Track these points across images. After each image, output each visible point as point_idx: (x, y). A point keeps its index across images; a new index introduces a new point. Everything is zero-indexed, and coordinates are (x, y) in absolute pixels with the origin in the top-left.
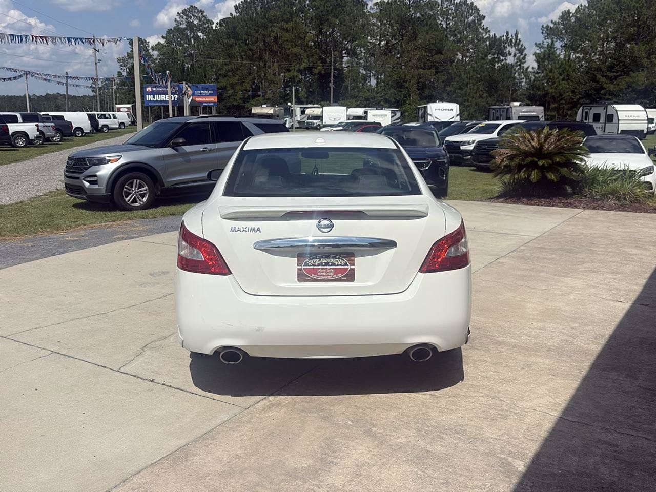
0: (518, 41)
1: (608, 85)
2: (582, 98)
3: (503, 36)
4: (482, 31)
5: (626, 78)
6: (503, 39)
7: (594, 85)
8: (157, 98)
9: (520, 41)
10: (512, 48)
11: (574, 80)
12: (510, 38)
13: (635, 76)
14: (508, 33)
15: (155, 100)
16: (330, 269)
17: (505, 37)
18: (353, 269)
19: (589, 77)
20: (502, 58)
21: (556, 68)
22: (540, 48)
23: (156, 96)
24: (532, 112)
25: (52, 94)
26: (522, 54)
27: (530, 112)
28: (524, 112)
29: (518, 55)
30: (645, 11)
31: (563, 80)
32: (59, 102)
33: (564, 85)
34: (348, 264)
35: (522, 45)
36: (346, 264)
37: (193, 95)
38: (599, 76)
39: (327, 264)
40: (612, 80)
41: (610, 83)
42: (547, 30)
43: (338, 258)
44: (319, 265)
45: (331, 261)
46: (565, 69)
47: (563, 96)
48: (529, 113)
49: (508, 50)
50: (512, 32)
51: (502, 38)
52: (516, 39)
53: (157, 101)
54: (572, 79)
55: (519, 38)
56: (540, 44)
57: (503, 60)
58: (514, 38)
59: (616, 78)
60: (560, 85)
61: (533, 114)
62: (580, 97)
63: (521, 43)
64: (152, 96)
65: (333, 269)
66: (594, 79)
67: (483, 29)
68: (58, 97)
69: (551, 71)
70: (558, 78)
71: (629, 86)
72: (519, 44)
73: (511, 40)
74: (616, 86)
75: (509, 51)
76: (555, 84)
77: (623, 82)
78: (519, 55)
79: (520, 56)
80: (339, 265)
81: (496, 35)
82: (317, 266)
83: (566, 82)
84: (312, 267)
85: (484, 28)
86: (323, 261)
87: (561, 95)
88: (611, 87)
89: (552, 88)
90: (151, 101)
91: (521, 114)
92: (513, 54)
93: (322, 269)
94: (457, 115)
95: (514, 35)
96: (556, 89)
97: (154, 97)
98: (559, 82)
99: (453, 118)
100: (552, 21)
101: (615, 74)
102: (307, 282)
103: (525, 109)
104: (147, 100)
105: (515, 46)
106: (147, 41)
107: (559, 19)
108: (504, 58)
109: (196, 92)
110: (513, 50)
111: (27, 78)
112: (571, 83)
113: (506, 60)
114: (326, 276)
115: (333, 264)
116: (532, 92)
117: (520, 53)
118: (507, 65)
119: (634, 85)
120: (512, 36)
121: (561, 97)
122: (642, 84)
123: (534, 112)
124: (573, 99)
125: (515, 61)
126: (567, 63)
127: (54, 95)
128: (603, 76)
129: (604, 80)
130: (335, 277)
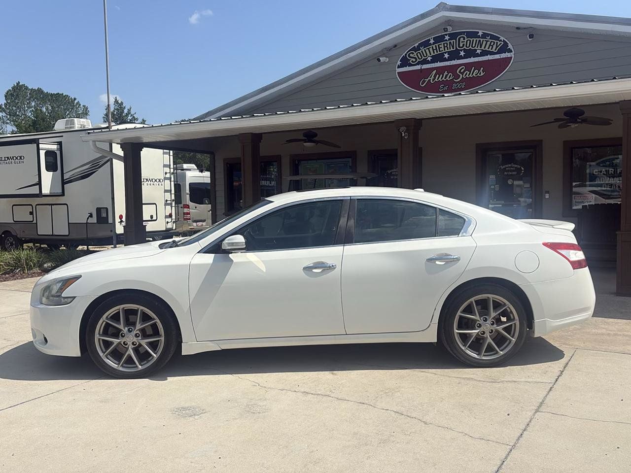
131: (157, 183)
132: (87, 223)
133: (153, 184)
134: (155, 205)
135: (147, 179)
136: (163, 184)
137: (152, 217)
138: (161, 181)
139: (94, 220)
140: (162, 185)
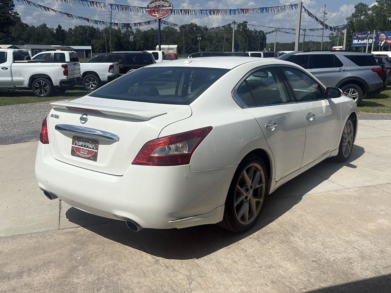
8: (360, 42)
15: (359, 43)
16: (86, 150)
18: (96, 153)
23: (360, 41)
25: (307, 41)
32: (310, 46)
34: (94, 148)
36: (93, 149)
37: (386, 39)
39: (85, 146)
43: (90, 143)
44: (82, 146)
45: (87, 144)
53: (360, 44)
64: (357, 40)
65: (87, 150)
68: (310, 43)
80: (90, 148)
82: (81, 146)
84: (78, 147)
86: (83, 144)
90: (356, 44)
93: (83, 149)
97: (358, 41)
102: (75, 156)
104: (354, 43)
106: (367, 5)
109: (388, 36)
111: (276, 32)
114: (83, 154)
115: (88, 147)
127: (308, 42)
130: (87, 156)
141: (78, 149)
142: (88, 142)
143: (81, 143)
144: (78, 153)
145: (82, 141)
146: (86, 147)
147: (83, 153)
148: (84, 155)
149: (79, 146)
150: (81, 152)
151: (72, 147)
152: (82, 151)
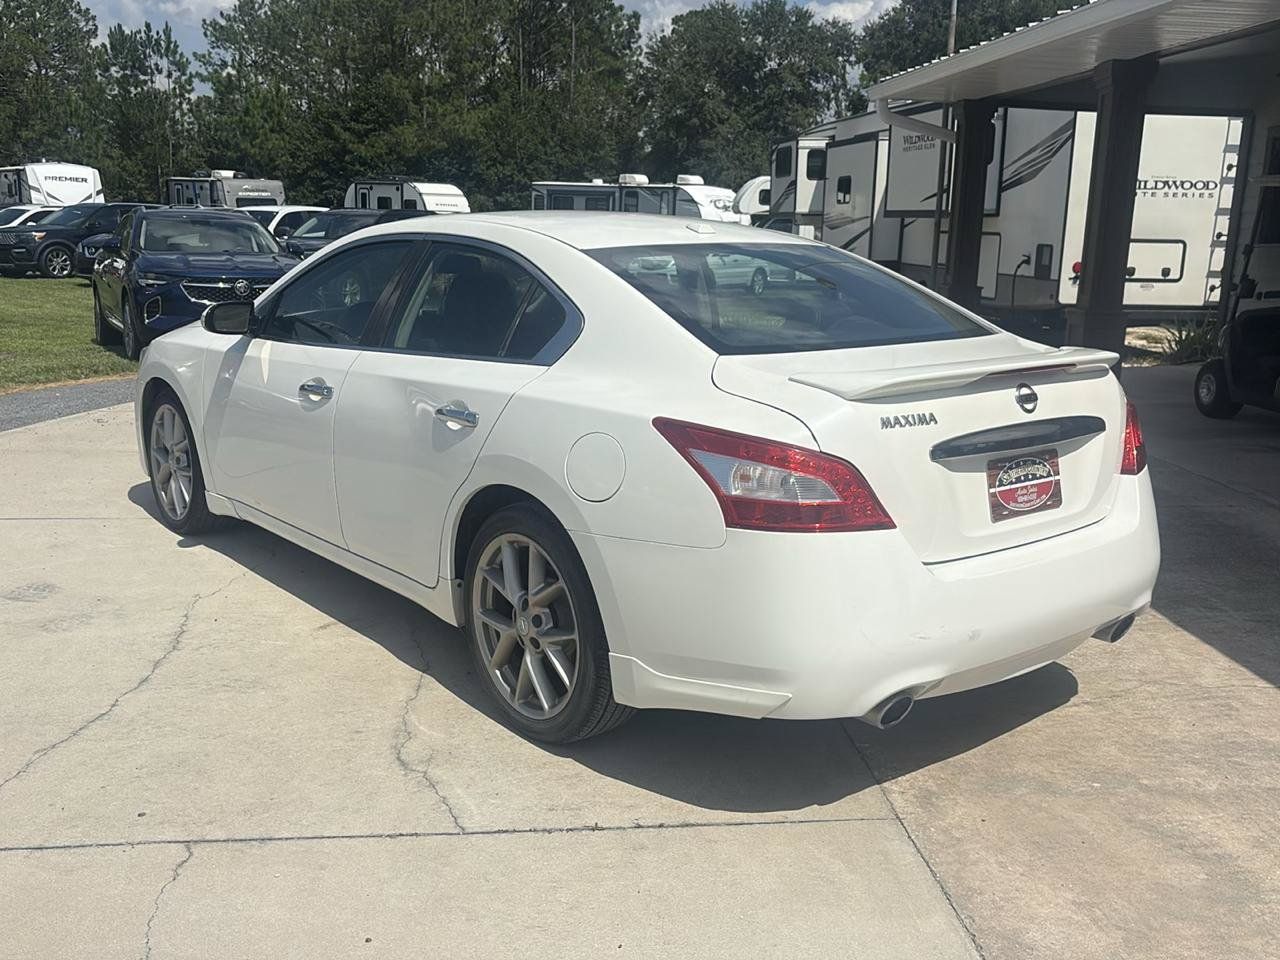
0: (172, 46)
1: (356, 146)
2: (312, 169)
3: (140, 32)
4: (74, 15)
5: (384, 135)
6: (141, 38)
7: (331, 144)
9: (176, 46)
10: (161, 58)
11: (292, 133)
12: (155, 37)
13: (400, 133)
14: (148, 26)
16: (1032, 486)
17: (143, 34)
18: (1058, 483)
19: (319, 129)
20: (142, 77)
21: (255, 107)
22: (205, 64)
24: (263, 191)
26: (184, 74)
27: (258, 191)
28: (246, 190)
29: (175, 74)
30: (402, 15)
31: (272, 130)
33: (275, 141)
34: (1052, 472)
35: (181, 55)
36: (1049, 475)
38: (337, 128)
39: (1027, 479)
40: (361, 137)
41: (358, 142)
42: (214, 29)
43: (1039, 464)
44: (1018, 480)
45: (1031, 469)
46: (273, 111)
47: (277, 163)
48: (256, 194)
49: (153, 62)
50: (157, 27)
51: (138, 37)
52: (169, 42)
54: (288, 131)
55: (173, 39)
56: (204, 56)
57: (145, 82)
58: (163, 37)
59: (367, 133)
60: (267, 140)
61: (263, 194)
62: (308, 166)
63: (179, 50)
65: (1035, 485)
66: (328, 132)
67: (79, 12)
69: (247, 112)
70: (263, 127)
71: (390, 152)
72: (175, 52)
73: (158, 42)
74: (370, 148)
75: (156, 64)
76: (258, 138)
77: (382, 141)
78: (179, 74)
79: (179, 77)
80: (1042, 477)
81: (124, 28)
82: (1016, 483)
83: (278, 136)
84: (1008, 487)
85: (80, 10)
86: (1021, 472)
87: (272, 160)
88: (362, 150)
89: (253, 146)
91: (240, 194)
92: (165, 73)
93: (1022, 488)
94: (98, 193)
95: (161, 33)
96: (261, 148)
98: (266, 134)
99: (90, 197)
100: (222, 14)
101: (364, 126)
102: (1004, 519)
103: (248, 184)
105: (167, 56)
107: (235, 10)
108: (146, 78)
110: (164, 63)
112: (287, 138)
113: (152, 82)
114: (1027, 502)
115: (1035, 477)
116: (216, 152)
117: (179, 70)
118: (157, 93)
119: (398, 149)
120: (158, 33)
121: (271, 165)
122: (414, 148)
123: (266, 191)
124: (295, 169)
125: (172, 86)
126: (275, 98)
128: (346, 129)
129: (346, 135)
130: (1038, 503)
131: (1197, 193)
132: (1015, 276)
133: (1185, 195)
134: (1181, 245)
135: (1166, 183)
136: (1216, 196)
137: (1166, 272)
138: (1212, 185)
139: (1029, 271)
140: (1211, 195)
141: (1010, 496)
142: (1034, 463)
143: (1014, 474)
144: (1012, 506)
145: (1018, 465)
146: (1030, 480)
147: (1025, 498)
148: (1029, 505)
149: (1011, 483)
150: (1020, 499)
151: (993, 495)
152: (1023, 495)
